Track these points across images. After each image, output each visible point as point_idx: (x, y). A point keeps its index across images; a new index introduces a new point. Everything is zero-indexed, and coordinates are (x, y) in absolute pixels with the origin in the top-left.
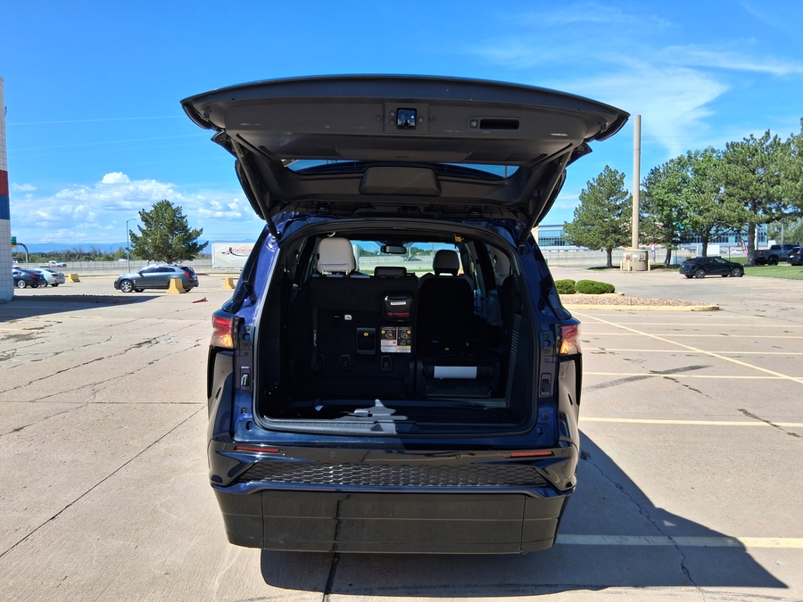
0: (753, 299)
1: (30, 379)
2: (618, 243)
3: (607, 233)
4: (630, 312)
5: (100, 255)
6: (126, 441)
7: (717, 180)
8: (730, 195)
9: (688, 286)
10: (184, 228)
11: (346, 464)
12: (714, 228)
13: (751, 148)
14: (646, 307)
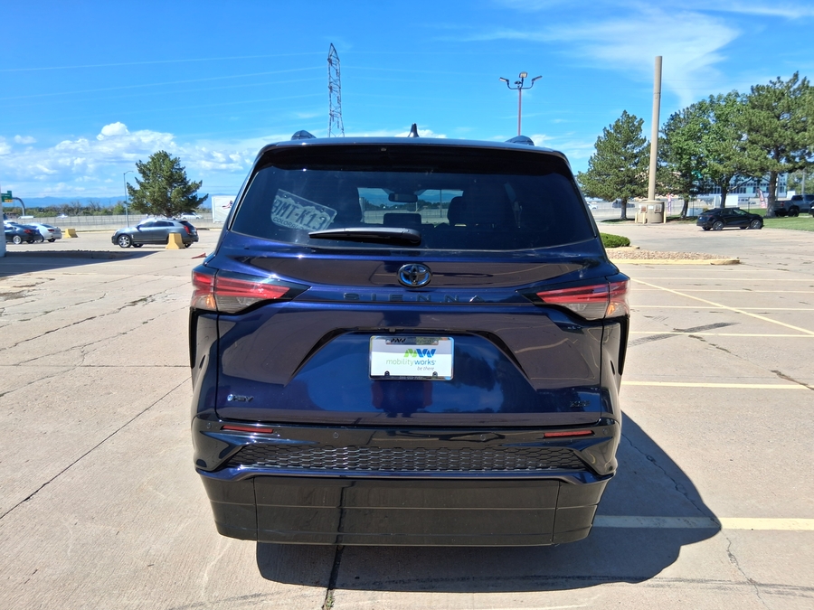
0: (773, 252)
1: (15, 341)
2: (634, 194)
3: (623, 183)
4: (648, 266)
5: (99, 210)
6: (113, 408)
7: (739, 127)
8: (753, 142)
9: (705, 239)
10: (183, 181)
11: (351, 447)
12: (734, 178)
13: (778, 92)
14: (664, 261)
